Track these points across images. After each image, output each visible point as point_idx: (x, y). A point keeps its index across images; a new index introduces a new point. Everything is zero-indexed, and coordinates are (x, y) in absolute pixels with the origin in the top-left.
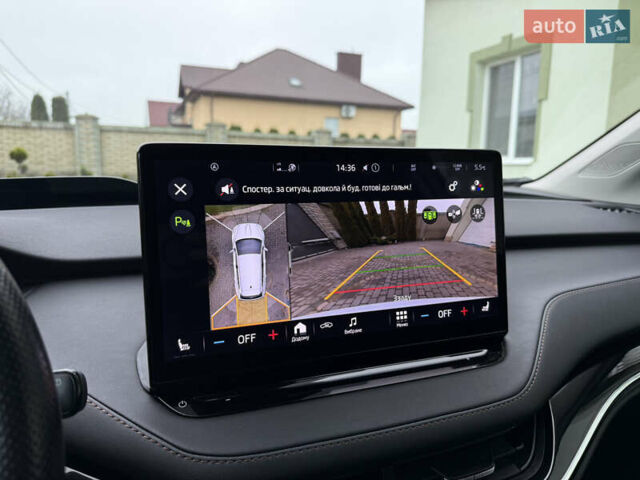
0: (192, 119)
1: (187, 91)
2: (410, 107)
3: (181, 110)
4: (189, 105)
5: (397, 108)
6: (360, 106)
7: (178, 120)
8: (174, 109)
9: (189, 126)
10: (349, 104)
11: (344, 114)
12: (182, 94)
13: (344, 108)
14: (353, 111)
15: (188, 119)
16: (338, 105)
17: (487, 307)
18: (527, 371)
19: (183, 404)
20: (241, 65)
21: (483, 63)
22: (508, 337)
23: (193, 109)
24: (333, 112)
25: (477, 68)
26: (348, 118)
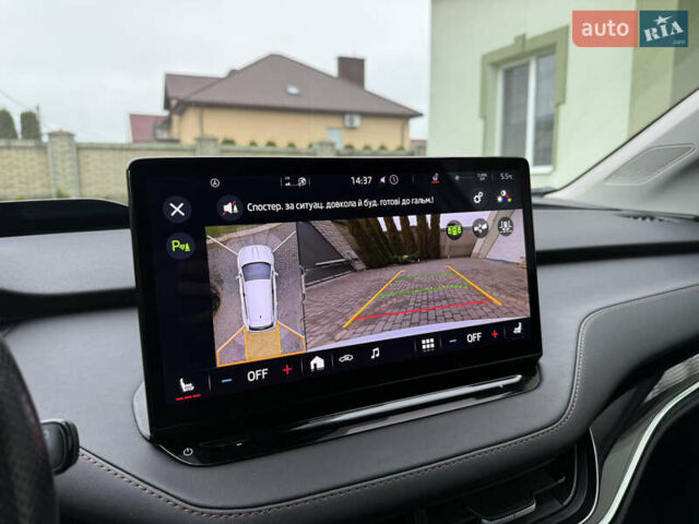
0: (179, 133)
1: (174, 103)
2: (418, 115)
3: (167, 123)
4: (175, 118)
5: (404, 116)
6: (365, 115)
7: (163, 135)
8: (159, 123)
9: (177, 141)
10: (352, 113)
11: (347, 124)
12: (167, 105)
13: (347, 117)
14: (357, 121)
15: (175, 132)
16: (341, 114)
17: (520, 328)
18: (566, 396)
19: (188, 452)
20: (233, 73)
21: (496, 65)
22: (542, 361)
23: (180, 121)
24: (335, 122)
25: (490, 71)
26: (352, 128)
